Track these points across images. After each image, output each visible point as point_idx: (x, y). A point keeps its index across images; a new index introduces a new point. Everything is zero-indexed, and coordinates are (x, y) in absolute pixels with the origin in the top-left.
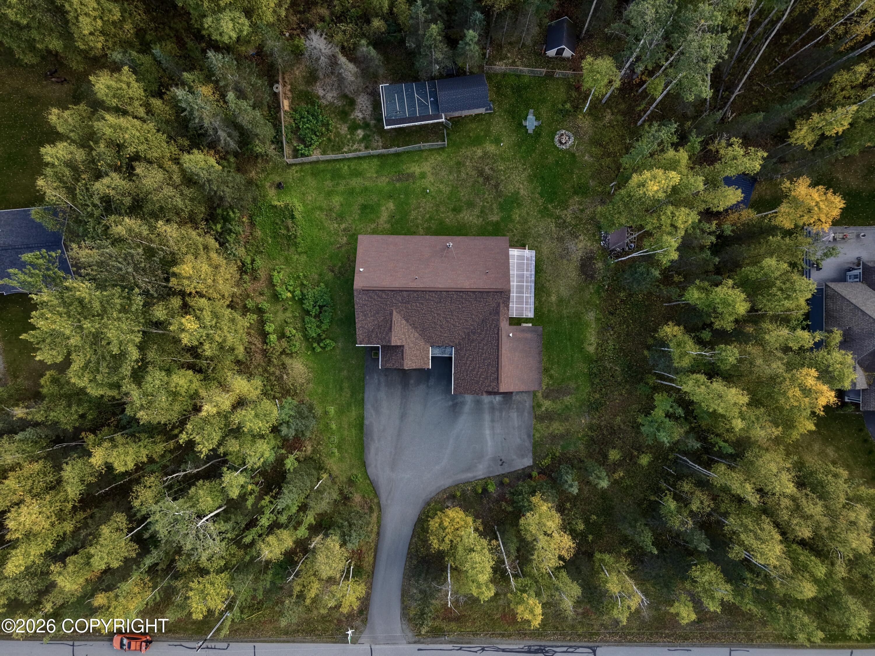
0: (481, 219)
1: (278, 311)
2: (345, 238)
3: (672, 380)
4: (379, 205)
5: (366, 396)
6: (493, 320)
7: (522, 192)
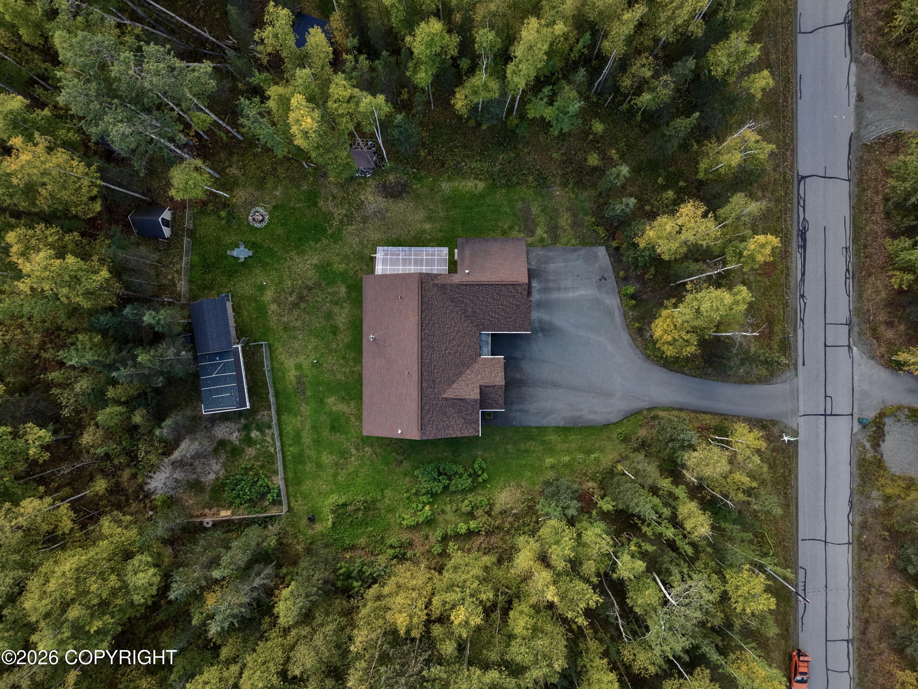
0: (345, 304)
1: (445, 520)
2: (366, 449)
3: (513, 99)
4: (331, 413)
5: (534, 425)
6: (451, 291)
7: (315, 261)
